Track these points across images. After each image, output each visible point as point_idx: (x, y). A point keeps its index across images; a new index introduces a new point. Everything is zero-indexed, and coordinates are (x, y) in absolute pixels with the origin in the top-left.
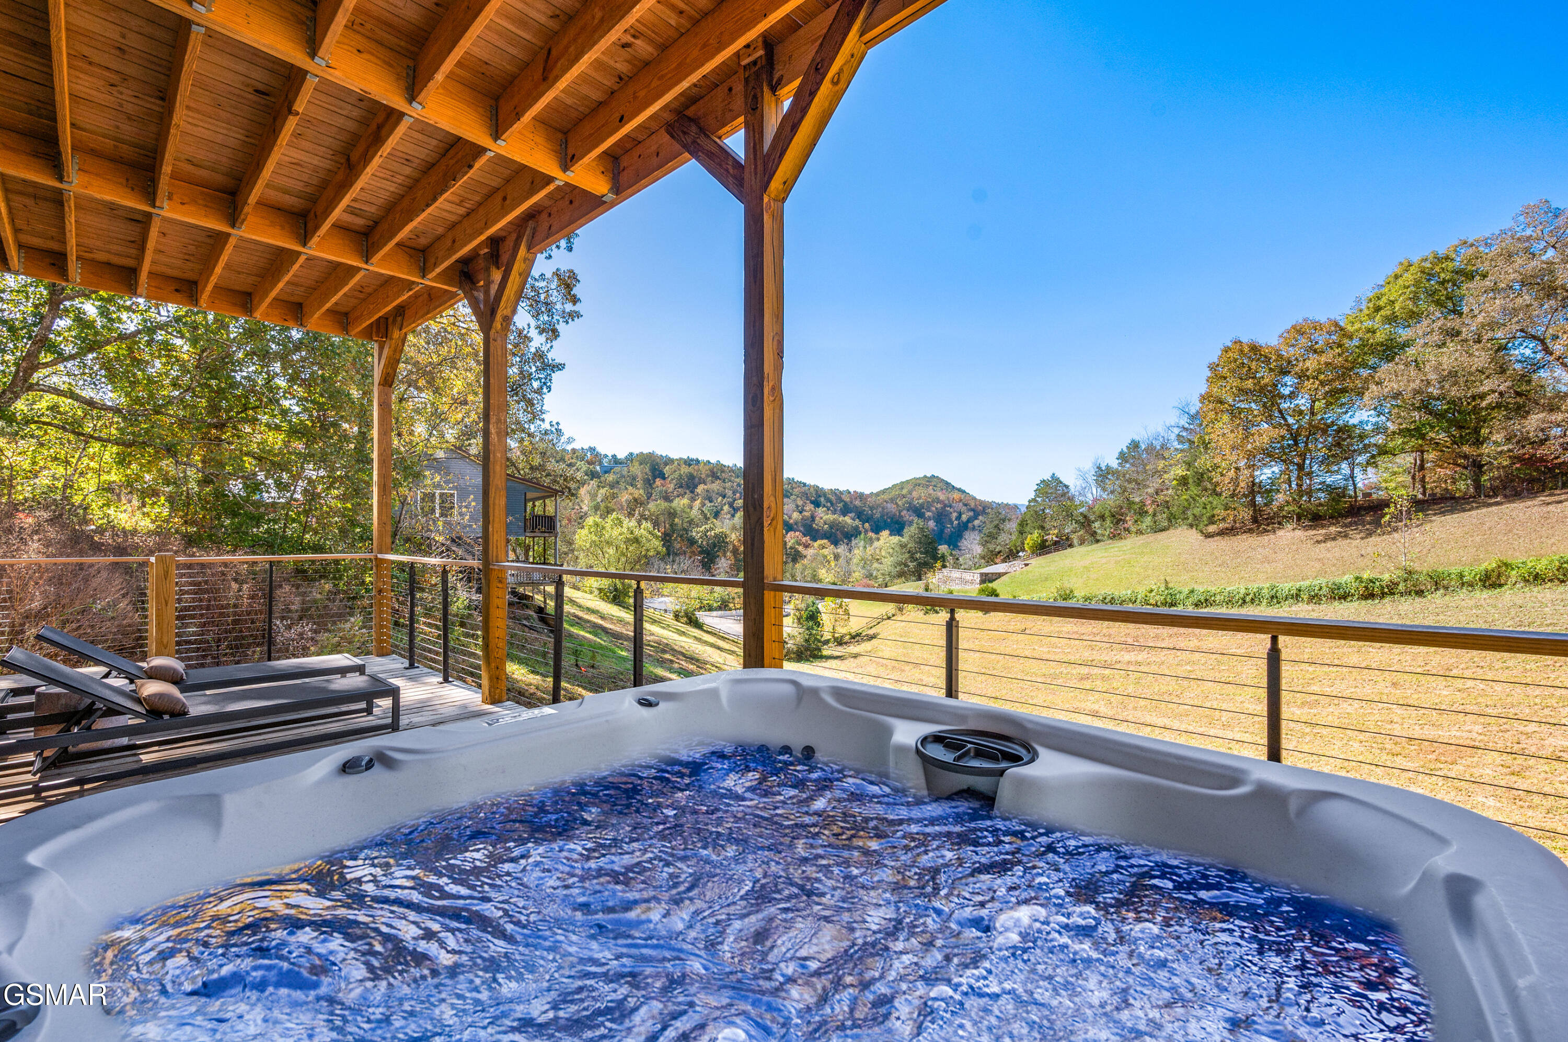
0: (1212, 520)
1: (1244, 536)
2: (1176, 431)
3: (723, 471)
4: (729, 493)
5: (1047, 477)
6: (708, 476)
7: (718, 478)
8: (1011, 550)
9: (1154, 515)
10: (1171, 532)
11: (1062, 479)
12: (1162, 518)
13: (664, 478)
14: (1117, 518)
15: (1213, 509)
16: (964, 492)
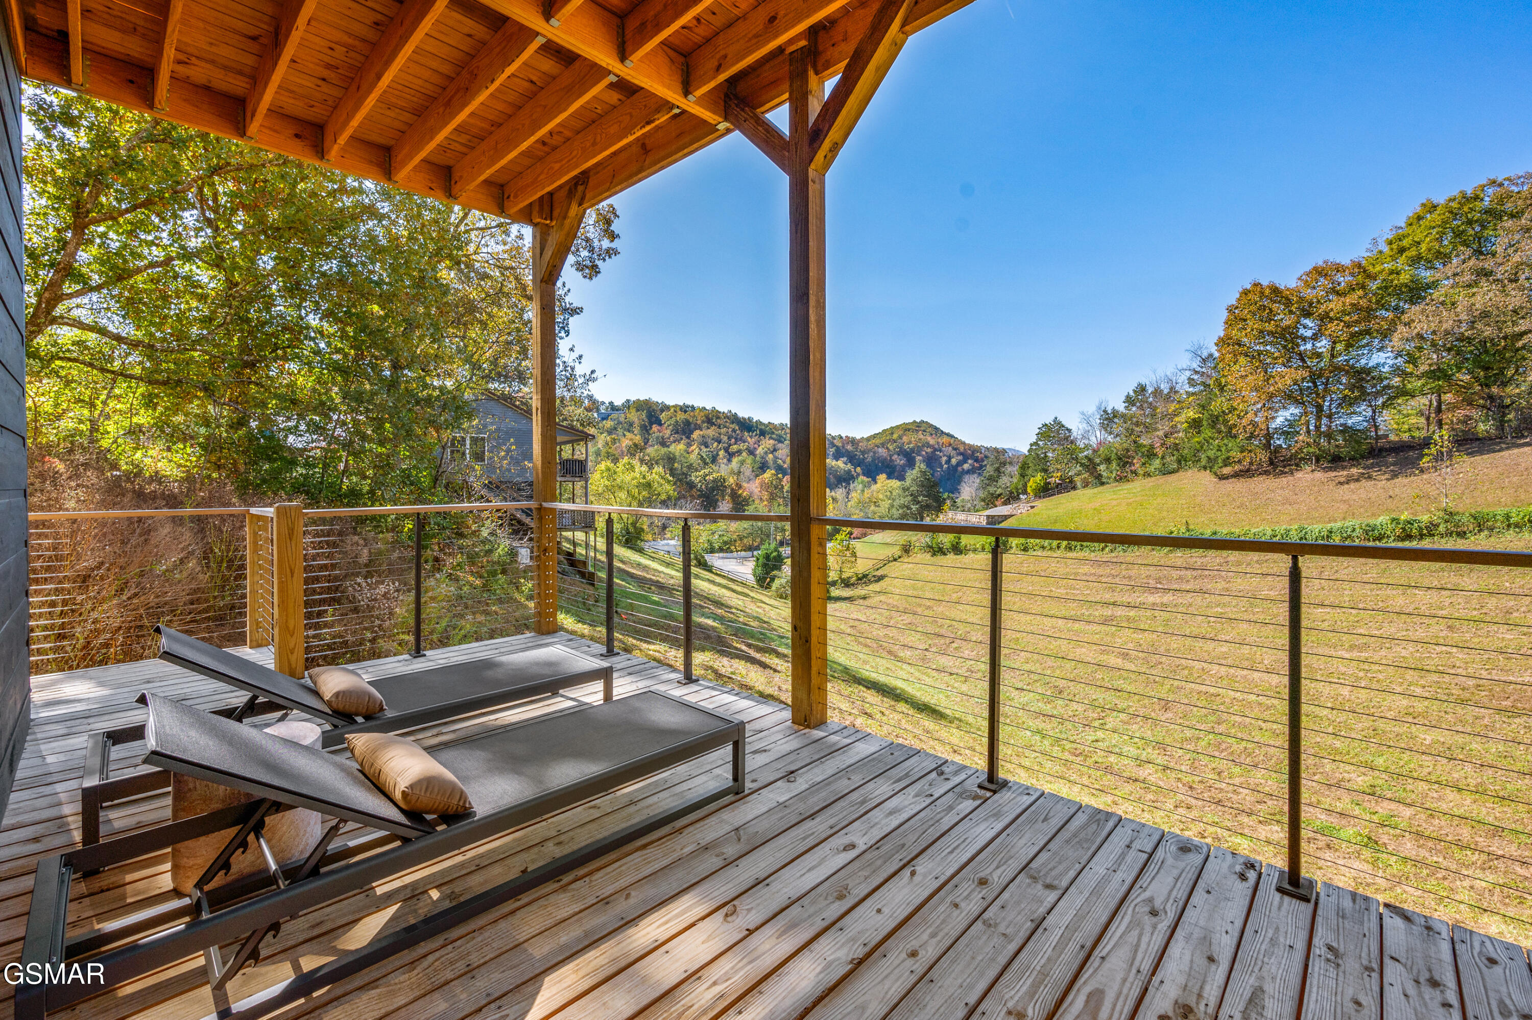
0: (1227, 462)
1: (1261, 478)
2: (1188, 373)
3: (718, 418)
4: (725, 439)
5: (1049, 420)
6: (703, 422)
7: (713, 424)
8: (1011, 493)
9: (1163, 458)
10: (1181, 474)
11: (1064, 423)
12: (1171, 460)
13: (660, 424)
14: (1124, 461)
15: (1228, 451)
16: (952, 436)
